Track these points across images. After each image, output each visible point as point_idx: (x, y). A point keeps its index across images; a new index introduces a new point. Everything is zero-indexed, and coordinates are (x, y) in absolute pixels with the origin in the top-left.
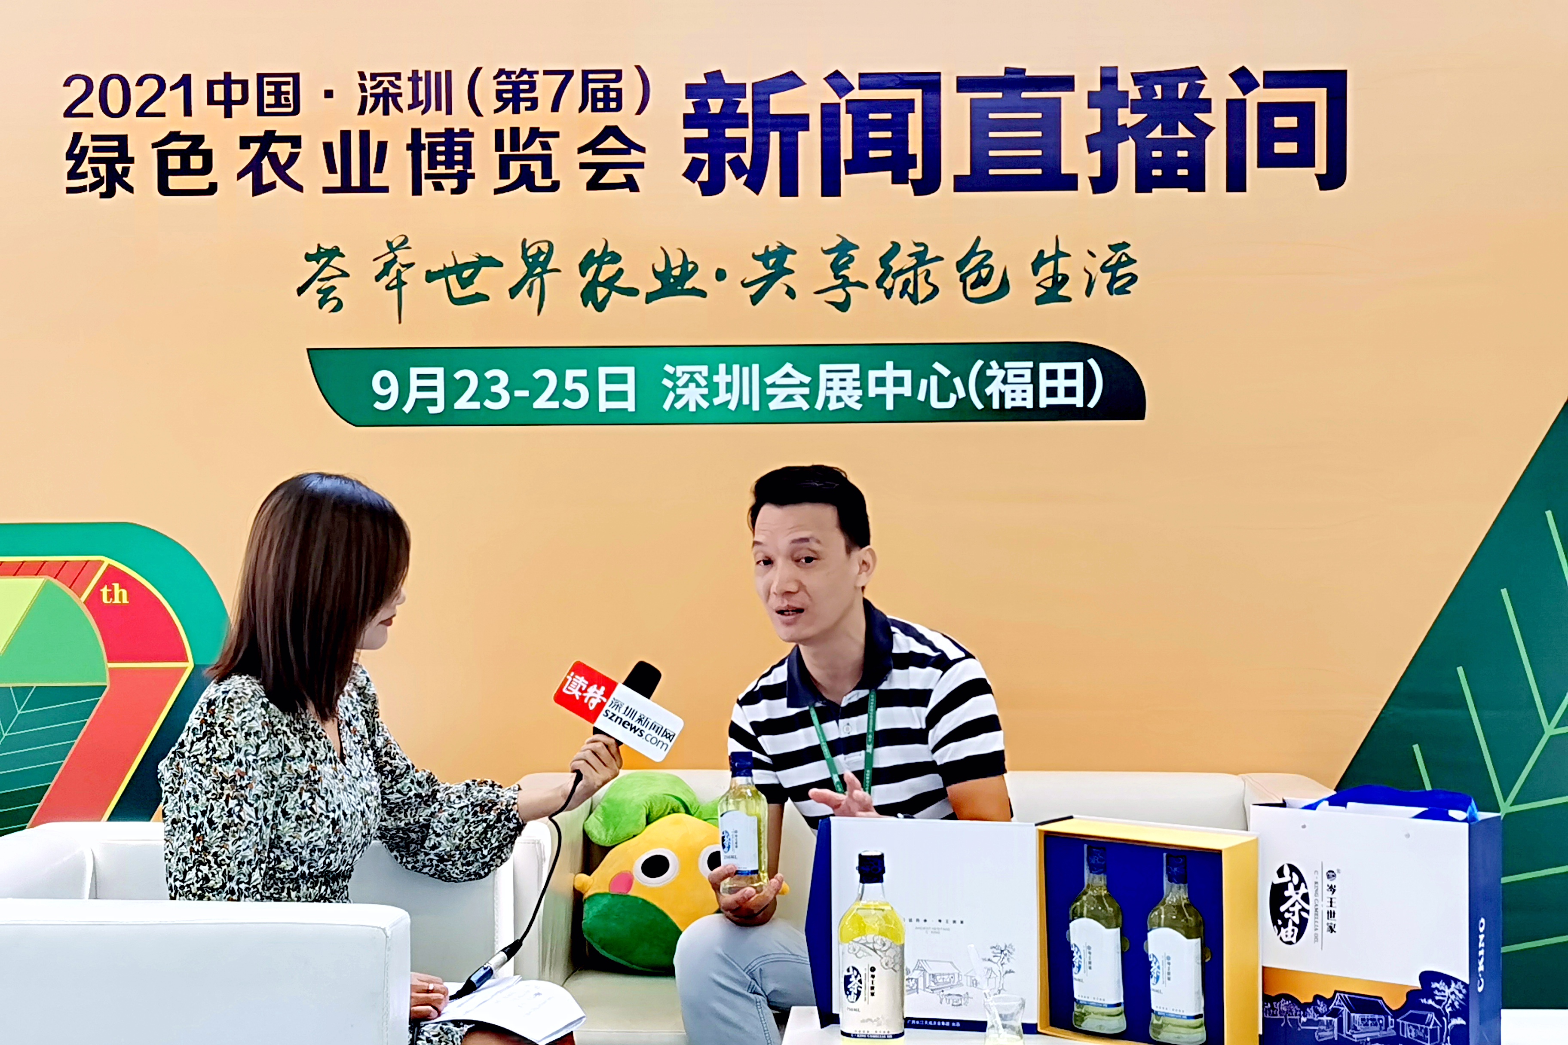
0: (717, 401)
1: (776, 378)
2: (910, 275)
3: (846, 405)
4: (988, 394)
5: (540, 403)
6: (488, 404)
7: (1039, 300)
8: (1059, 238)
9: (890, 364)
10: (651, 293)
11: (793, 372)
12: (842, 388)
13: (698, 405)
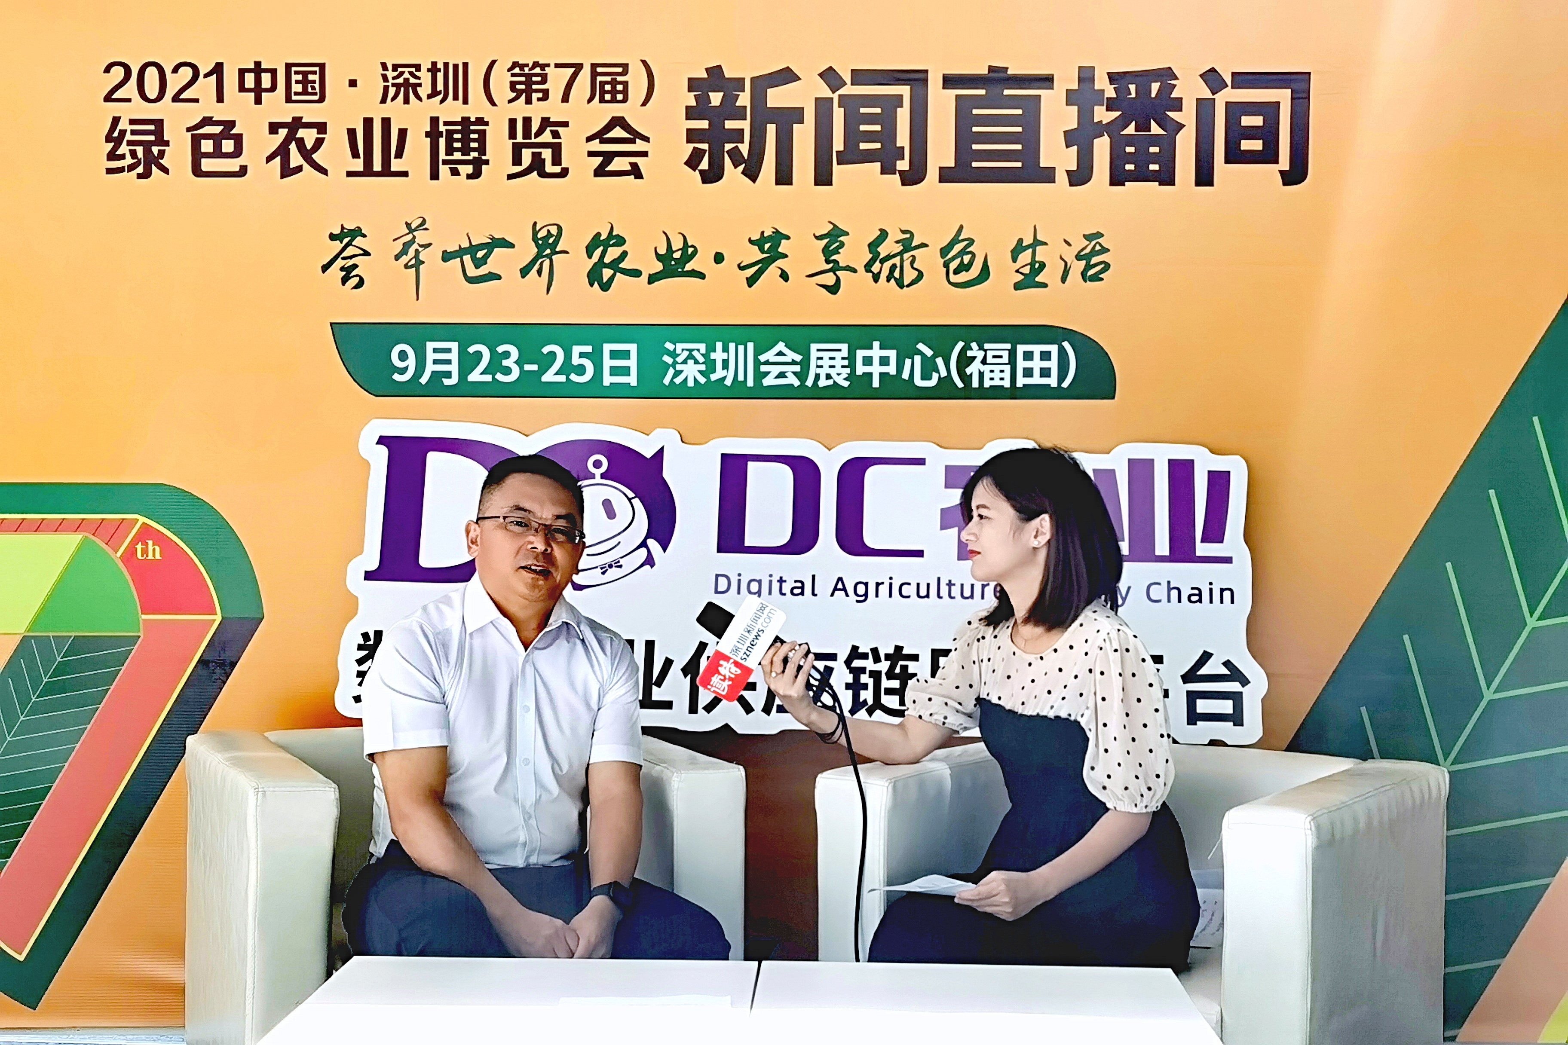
0: (714, 377)
1: (769, 356)
2: (897, 261)
3: (834, 381)
4: (968, 373)
5: (549, 377)
6: (499, 377)
7: (1017, 286)
8: (1037, 227)
9: (876, 344)
10: (653, 274)
11: (786, 351)
12: (830, 367)
13: (695, 379)
